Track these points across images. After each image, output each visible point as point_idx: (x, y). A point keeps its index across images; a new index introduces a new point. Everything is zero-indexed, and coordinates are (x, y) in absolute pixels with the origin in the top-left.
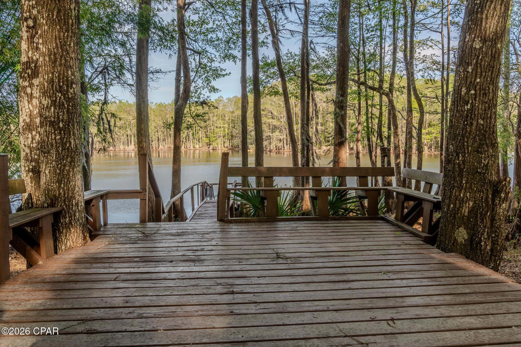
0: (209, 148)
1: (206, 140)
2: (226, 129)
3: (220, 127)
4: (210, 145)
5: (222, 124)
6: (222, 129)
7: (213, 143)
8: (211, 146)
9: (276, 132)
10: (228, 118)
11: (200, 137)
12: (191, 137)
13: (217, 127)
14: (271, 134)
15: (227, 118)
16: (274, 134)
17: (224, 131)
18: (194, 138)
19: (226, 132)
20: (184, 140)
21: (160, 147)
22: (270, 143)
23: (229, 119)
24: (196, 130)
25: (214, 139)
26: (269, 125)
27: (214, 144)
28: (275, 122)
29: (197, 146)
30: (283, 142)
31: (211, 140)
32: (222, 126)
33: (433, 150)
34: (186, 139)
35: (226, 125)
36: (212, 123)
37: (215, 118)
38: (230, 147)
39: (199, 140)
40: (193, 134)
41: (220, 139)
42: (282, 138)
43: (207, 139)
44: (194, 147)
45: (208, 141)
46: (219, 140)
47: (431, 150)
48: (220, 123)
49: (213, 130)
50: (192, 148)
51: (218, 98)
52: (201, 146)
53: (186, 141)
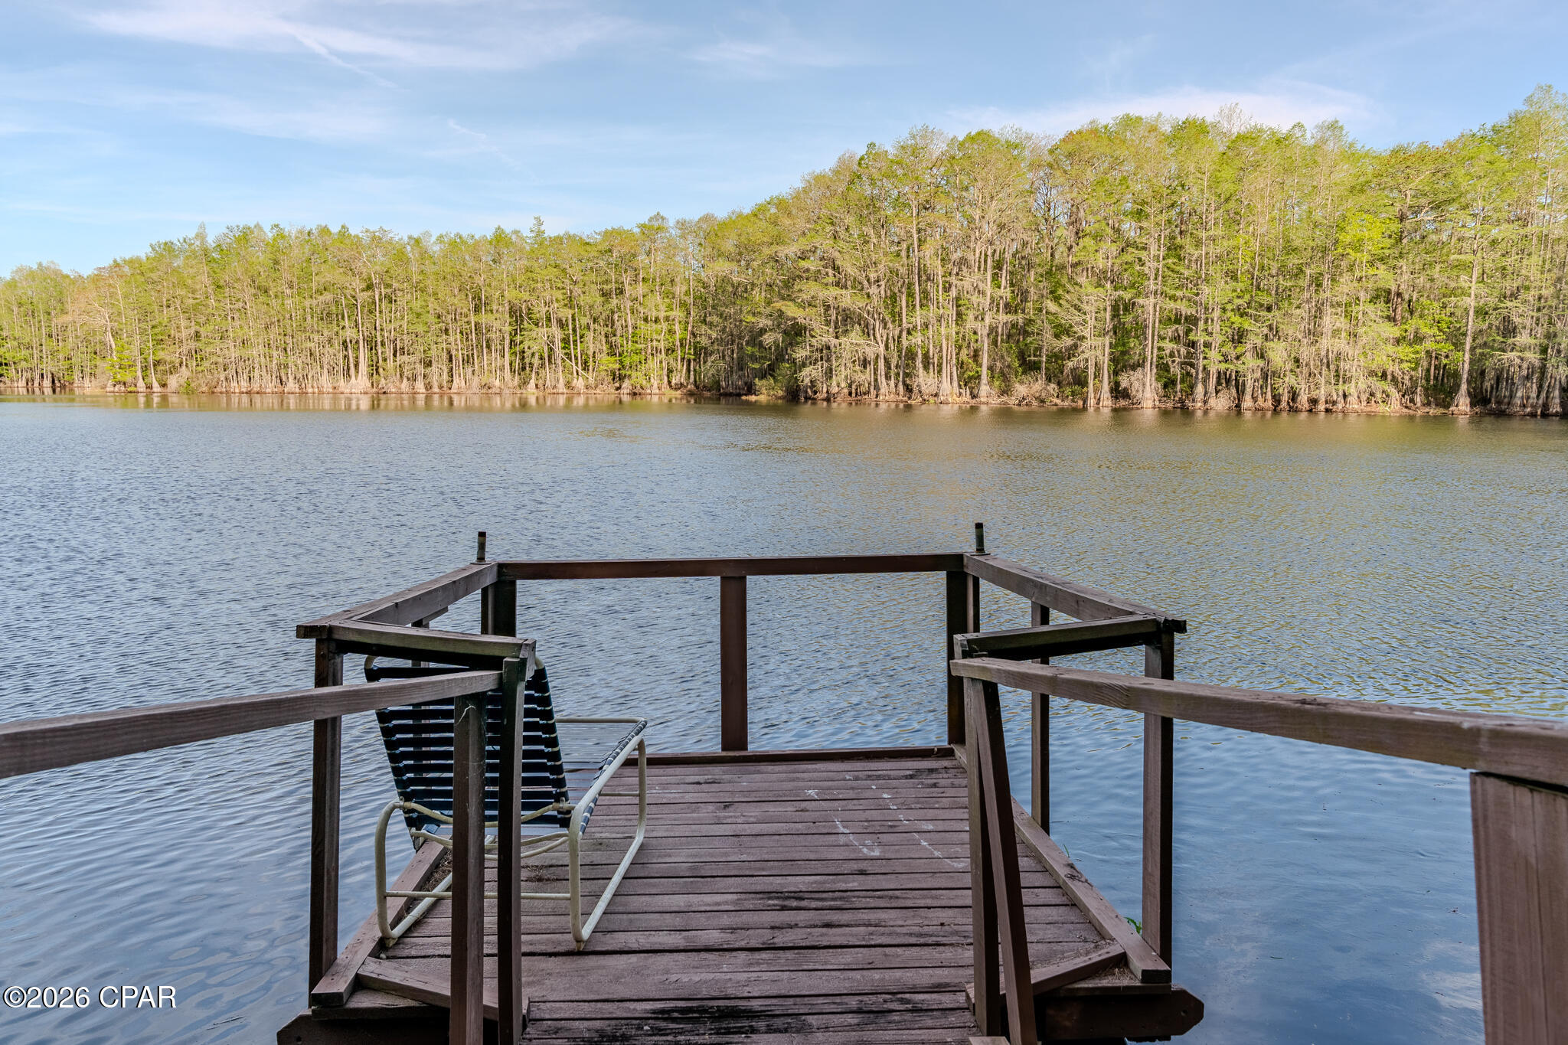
0: (618, 389)
1: (610, 363)
2: (677, 327)
3: (657, 321)
4: (622, 378)
5: (663, 307)
6: (664, 326)
7: (634, 374)
8: (627, 385)
9: (853, 335)
10: (684, 288)
11: (590, 353)
12: (559, 352)
13: (646, 320)
14: (834, 341)
15: (679, 289)
16: (843, 340)
17: (671, 332)
18: (568, 355)
19: (678, 336)
20: (536, 361)
21: (455, 385)
22: (829, 373)
23: (687, 293)
24: (574, 330)
25: (636, 358)
26: (827, 308)
27: (637, 378)
28: (848, 299)
29: (579, 383)
30: (876, 370)
31: (627, 362)
32: (662, 315)
33: (1418, 399)
34: (541, 358)
35: (678, 314)
36: (629, 304)
37: (641, 289)
38: (691, 387)
39: (586, 363)
40: (565, 341)
41: (657, 359)
42: (871, 356)
43: (613, 359)
44: (568, 385)
45: (617, 366)
46: (653, 364)
47: (1412, 401)
48: (656, 307)
49: (635, 328)
50: (561, 387)
51: (651, 220)
52: (591, 381)
53: (543, 366)
